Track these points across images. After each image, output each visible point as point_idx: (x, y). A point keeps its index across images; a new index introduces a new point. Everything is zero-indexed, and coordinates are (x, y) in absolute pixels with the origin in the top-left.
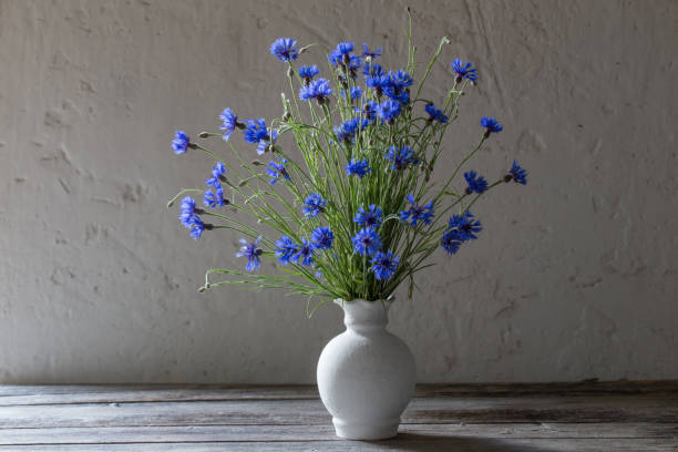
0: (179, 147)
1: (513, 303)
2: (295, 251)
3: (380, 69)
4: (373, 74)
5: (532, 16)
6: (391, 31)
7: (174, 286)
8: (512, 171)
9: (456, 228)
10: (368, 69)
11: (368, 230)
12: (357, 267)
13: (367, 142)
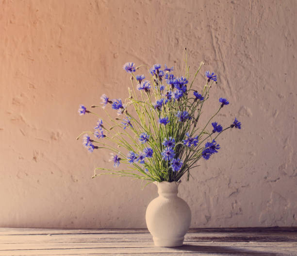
0: (82, 112)
1: (237, 190)
2: (136, 158)
3: (173, 76)
4: (170, 79)
5: (244, 51)
6: (178, 59)
7: (75, 181)
8: (235, 123)
9: (208, 148)
10: (167, 76)
11: (169, 148)
12: (164, 166)
13: (167, 109)
